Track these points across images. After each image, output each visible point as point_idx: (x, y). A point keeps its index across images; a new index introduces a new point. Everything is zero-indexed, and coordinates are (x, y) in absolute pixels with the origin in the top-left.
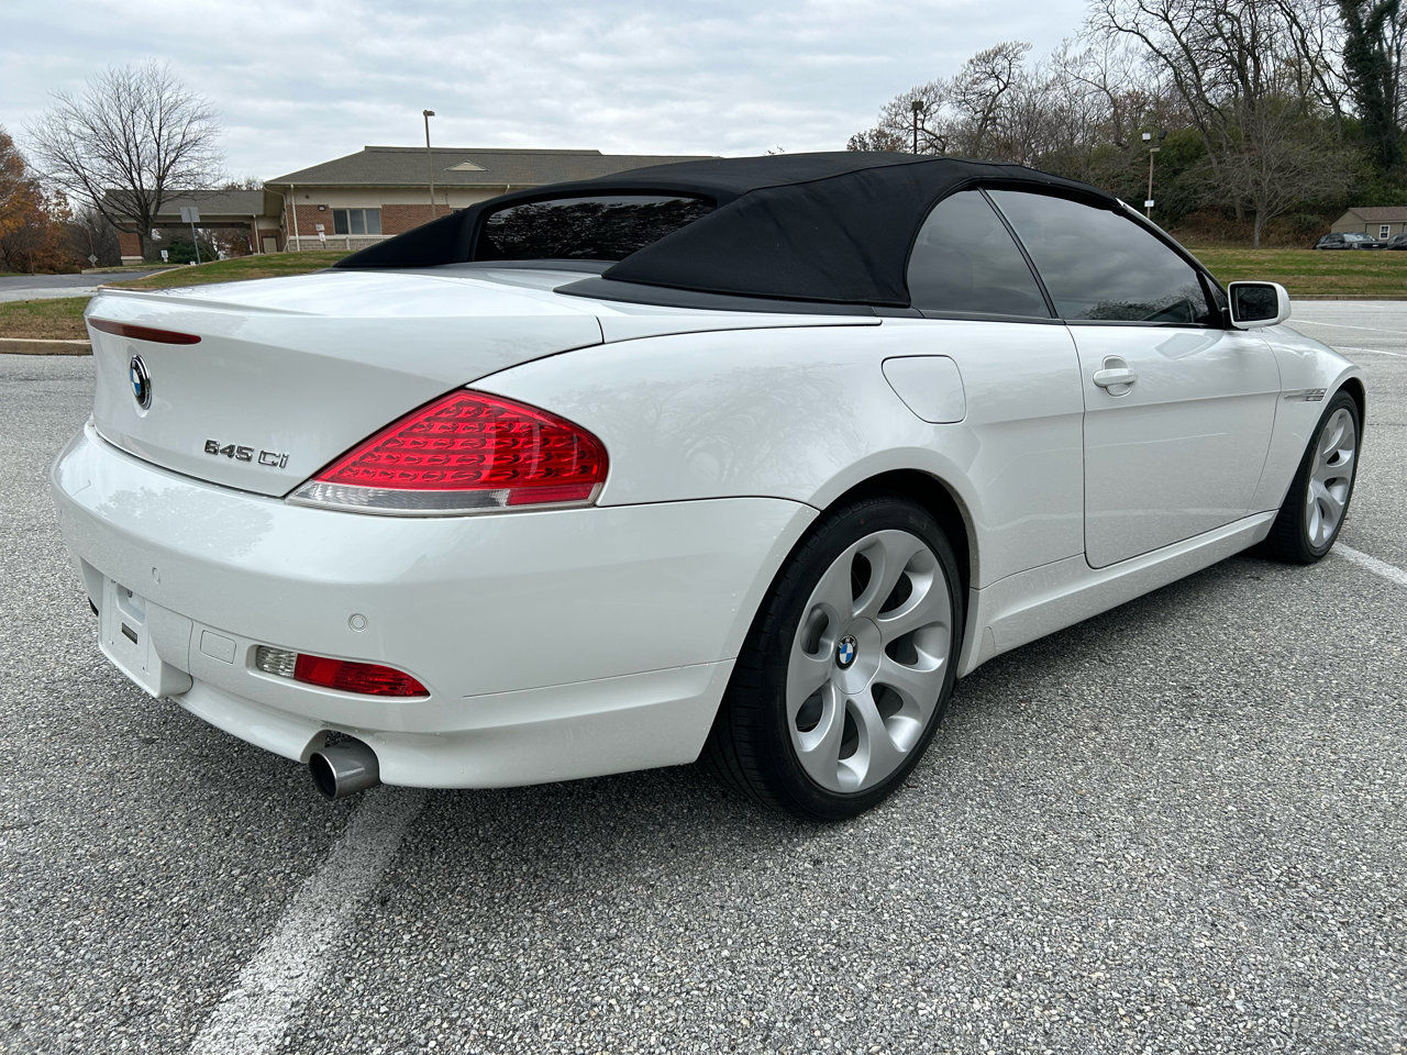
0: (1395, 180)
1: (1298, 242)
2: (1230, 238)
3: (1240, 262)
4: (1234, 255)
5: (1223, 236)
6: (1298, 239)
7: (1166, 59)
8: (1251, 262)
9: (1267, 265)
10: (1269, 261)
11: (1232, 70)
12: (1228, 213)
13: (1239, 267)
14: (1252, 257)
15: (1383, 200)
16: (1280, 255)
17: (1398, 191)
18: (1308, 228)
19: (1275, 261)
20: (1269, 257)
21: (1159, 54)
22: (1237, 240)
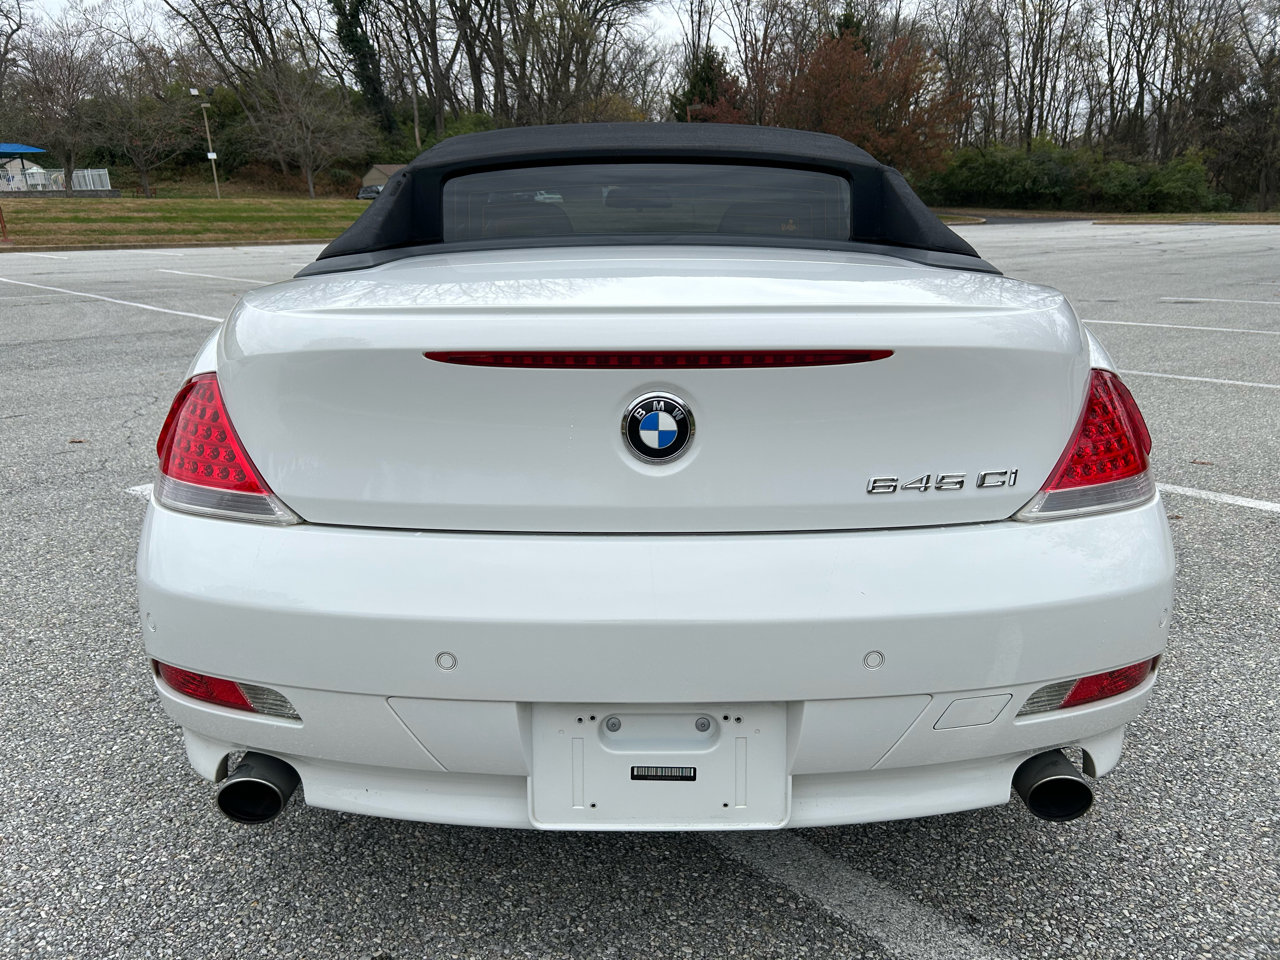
0: (398, 143)
1: (339, 193)
2: (283, 189)
3: (317, 210)
4: (308, 204)
5: (276, 187)
6: (338, 191)
7: (187, 19)
8: (325, 210)
9: (338, 213)
10: (339, 210)
11: (245, 37)
12: (274, 165)
13: (317, 214)
14: (324, 206)
15: (392, 158)
16: (344, 204)
17: (402, 152)
18: (343, 181)
19: (344, 209)
20: (337, 206)
21: (179, 13)
22: (289, 190)
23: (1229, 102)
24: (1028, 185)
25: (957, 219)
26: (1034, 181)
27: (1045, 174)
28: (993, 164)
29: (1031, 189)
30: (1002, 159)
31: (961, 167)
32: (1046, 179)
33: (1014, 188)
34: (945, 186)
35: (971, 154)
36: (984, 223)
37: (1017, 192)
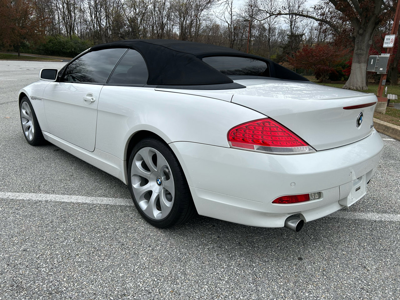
23: (122, 30)
24: (73, 50)
25: (53, 60)
26: (75, 49)
27: (78, 47)
28: (60, 42)
29: (74, 51)
30: (63, 41)
31: (49, 42)
32: (78, 48)
33: (69, 50)
34: (45, 48)
35: (52, 38)
36: (62, 61)
37: (70, 52)
